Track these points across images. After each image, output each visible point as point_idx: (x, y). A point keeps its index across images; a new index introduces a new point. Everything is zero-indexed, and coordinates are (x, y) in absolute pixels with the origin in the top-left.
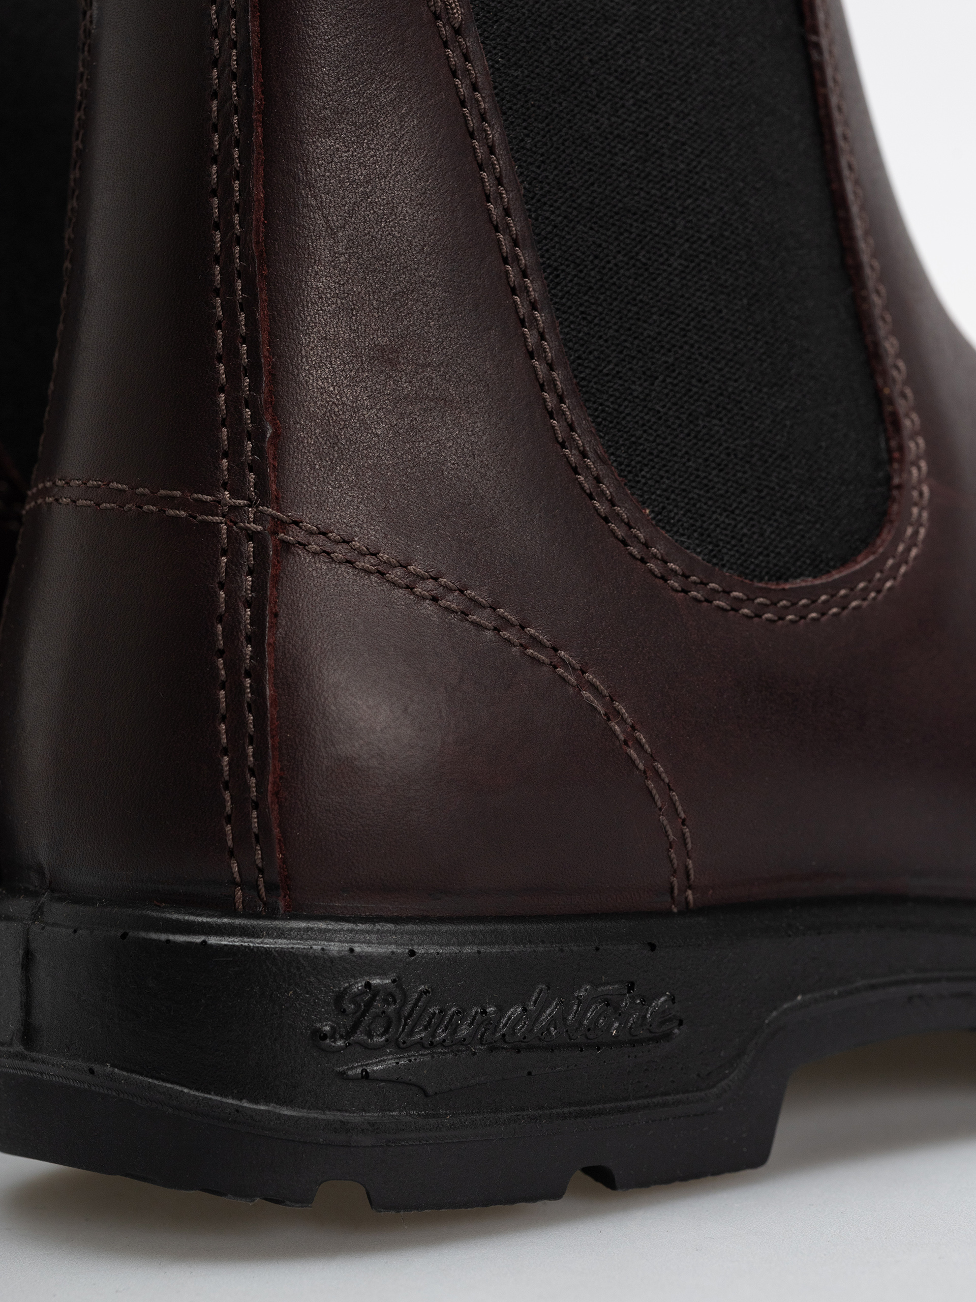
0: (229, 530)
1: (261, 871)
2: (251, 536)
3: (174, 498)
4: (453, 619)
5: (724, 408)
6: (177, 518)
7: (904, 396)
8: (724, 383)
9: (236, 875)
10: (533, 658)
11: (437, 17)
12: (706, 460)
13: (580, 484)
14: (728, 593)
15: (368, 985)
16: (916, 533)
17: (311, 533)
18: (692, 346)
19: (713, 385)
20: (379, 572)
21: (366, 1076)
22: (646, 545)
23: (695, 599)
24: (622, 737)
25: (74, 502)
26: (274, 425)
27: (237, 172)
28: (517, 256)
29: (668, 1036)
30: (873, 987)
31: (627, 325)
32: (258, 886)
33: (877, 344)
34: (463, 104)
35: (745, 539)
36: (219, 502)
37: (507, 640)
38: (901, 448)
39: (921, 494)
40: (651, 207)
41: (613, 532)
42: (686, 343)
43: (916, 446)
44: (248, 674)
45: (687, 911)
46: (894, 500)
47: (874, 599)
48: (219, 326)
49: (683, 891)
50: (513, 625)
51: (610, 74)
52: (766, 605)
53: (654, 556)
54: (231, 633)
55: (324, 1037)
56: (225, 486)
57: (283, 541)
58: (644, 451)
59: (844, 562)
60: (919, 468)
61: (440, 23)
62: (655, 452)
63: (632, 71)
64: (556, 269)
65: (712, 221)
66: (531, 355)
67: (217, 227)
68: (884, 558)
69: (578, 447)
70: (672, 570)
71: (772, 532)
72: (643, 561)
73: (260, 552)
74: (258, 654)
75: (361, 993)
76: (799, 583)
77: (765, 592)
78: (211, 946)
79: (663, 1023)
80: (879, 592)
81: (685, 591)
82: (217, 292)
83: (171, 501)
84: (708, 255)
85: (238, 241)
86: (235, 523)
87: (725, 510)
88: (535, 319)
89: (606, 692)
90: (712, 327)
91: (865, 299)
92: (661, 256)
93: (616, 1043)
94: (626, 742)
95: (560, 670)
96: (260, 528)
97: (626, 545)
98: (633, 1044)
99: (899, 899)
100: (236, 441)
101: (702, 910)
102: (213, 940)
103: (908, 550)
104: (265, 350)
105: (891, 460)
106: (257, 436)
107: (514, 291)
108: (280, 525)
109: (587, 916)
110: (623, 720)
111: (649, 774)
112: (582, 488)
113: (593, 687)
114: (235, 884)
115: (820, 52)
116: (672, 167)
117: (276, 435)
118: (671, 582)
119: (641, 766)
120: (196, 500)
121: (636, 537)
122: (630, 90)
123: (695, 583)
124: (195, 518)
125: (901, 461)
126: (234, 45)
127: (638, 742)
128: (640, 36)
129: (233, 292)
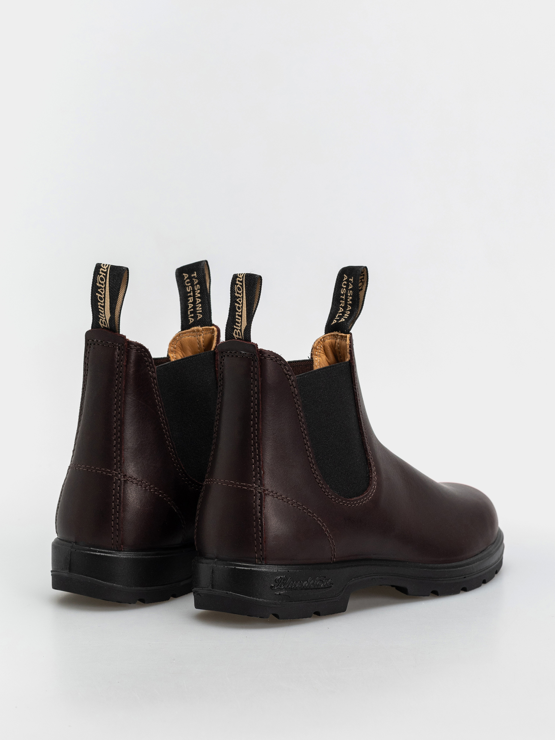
0: (255, 492)
1: (261, 556)
2: (259, 493)
3: (244, 485)
4: (286, 503)
5: (341, 464)
6: (245, 489)
7: (371, 458)
8: (341, 459)
9: (257, 557)
10: (309, 515)
11: (293, 393)
12: (338, 475)
13: (317, 481)
14: (342, 501)
15: (281, 577)
16: (375, 487)
17: (270, 492)
18: (335, 452)
19: (339, 460)
20: (282, 499)
21: (280, 594)
22: (328, 493)
23: (337, 503)
24: (325, 530)
25: (222, 484)
26: (263, 471)
27: (256, 423)
28: (306, 438)
29: (331, 587)
30: (366, 577)
31: (324, 449)
32: (260, 559)
33: (366, 448)
34: (297, 409)
35: (345, 490)
36: (253, 486)
37: (294, 506)
38: (371, 470)
39: (375, 479)
40: (328, 425)
41: (322, 490)
42: (334, 452)
43: (374, 469)
44: (259, 519)
45: (334, 563)
46: (370, 480)
47: (368, 501)
48: (253, 452)
49: (333, 559)
50: (306, 509)
51: (321, 400)
52: (349, 503)
53: (330, 495)
54: (256, 512)
55: (273, 587)
56: (254, 483)
57: (265, 494)
58: (327, 474)
59: (362, 494)
60: (375, 474)
61: (293, 394)
62: (329, 474)
63: (324, 399)
64: (312, 439)
65: (338, 427)
66: (308, 457)
67: (252, 433)
68: (369, 493)
69: (316, 474)
70: (333, 497)
71: (349, 489)
72: (328, 496)
73: (261, 495)
74: (261, 515)
75: (279, 579)
76: (355, 498)
77: (349, 501)
78: (252, 570)
79: (330, 584)
80: (368, 500)
81: (335, 501)
82: (252, 446)
83: (244, 486)
84: (338, 434)
85: (256, 436)
86: (256, 490)
87: (341, 485)
88: (309, 450)
89: (322, 522)
90: (339, 448)
91: (364, 439)
92: (330, 435)
93: (322, 588)
94: (325, 531)
95: (314, 517)
96: (261, 491)
97: (325, 493)
98: (325, 588)
99: (371, 559)
100: (256, 475)
101: (337, 562)
102: (252, 569)
103: (373, 491)
104: (261, 457)
105: (369, 472)
106: (260, 473)
107: (305, 444)
108: (264, 490)
109: (317, 564)
110: (325, 527)
111: (329, 537)
112: (317, 482)
113: (320, 521)
114: (256, 558)
115: (356, 390)
116: (331, 417)
117: (264, 473)
118: (333, 500)
119: (328, 536)
120: (248, 485)
121: (327, 491)
122: (324, 402)
123: (337, 499)
124: (248, 489)
125: (371, 472)
126: (256, 399)
127: (327, 531)
128: (326, 391)
129: (256, 446)
